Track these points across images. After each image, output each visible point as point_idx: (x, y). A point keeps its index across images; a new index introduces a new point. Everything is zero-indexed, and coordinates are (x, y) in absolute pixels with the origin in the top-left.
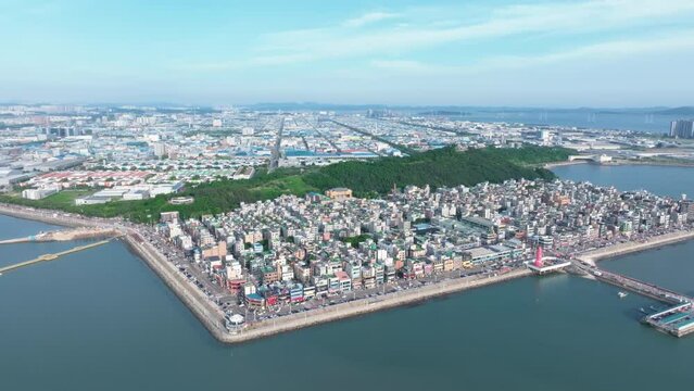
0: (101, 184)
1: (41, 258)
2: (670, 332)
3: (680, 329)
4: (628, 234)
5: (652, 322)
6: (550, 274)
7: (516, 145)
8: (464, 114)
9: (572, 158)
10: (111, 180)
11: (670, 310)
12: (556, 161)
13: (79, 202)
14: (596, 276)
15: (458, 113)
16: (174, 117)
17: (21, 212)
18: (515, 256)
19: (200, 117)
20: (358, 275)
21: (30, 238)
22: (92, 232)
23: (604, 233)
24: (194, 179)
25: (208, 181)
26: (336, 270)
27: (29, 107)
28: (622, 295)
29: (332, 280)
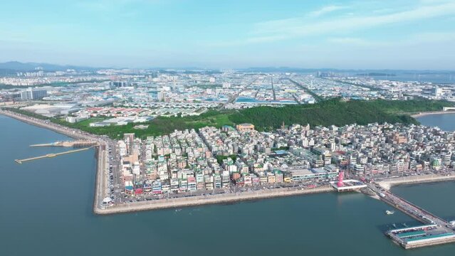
0: (113, 115)
1: (47, 156)
2: (401, 244)
3: (409, 243)
4: (438, 168)
5: (392, 235)
6: (346, 192)
7: (408, 98)
8: (388, 75)
9: (446, 109)
10: (120, 113)
11: (414, 228)
12: (431, 110)
13: (92, 125)
14: (381, 197)
15: (385, 75)
16: (190, 76)
17: (60, 129)
18: (329, 177)
19: (207, 76)
20: (201, 180)
21: (51, 144)
22: (84, 143)
23: (415, 166)
24: (166, 114)
25: (174, 116)
26: (189, 176)
27: (116, 69)
28: (389, 212)
29: (182, 182)
